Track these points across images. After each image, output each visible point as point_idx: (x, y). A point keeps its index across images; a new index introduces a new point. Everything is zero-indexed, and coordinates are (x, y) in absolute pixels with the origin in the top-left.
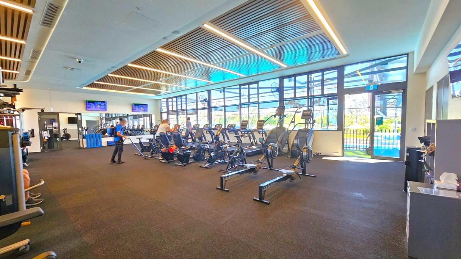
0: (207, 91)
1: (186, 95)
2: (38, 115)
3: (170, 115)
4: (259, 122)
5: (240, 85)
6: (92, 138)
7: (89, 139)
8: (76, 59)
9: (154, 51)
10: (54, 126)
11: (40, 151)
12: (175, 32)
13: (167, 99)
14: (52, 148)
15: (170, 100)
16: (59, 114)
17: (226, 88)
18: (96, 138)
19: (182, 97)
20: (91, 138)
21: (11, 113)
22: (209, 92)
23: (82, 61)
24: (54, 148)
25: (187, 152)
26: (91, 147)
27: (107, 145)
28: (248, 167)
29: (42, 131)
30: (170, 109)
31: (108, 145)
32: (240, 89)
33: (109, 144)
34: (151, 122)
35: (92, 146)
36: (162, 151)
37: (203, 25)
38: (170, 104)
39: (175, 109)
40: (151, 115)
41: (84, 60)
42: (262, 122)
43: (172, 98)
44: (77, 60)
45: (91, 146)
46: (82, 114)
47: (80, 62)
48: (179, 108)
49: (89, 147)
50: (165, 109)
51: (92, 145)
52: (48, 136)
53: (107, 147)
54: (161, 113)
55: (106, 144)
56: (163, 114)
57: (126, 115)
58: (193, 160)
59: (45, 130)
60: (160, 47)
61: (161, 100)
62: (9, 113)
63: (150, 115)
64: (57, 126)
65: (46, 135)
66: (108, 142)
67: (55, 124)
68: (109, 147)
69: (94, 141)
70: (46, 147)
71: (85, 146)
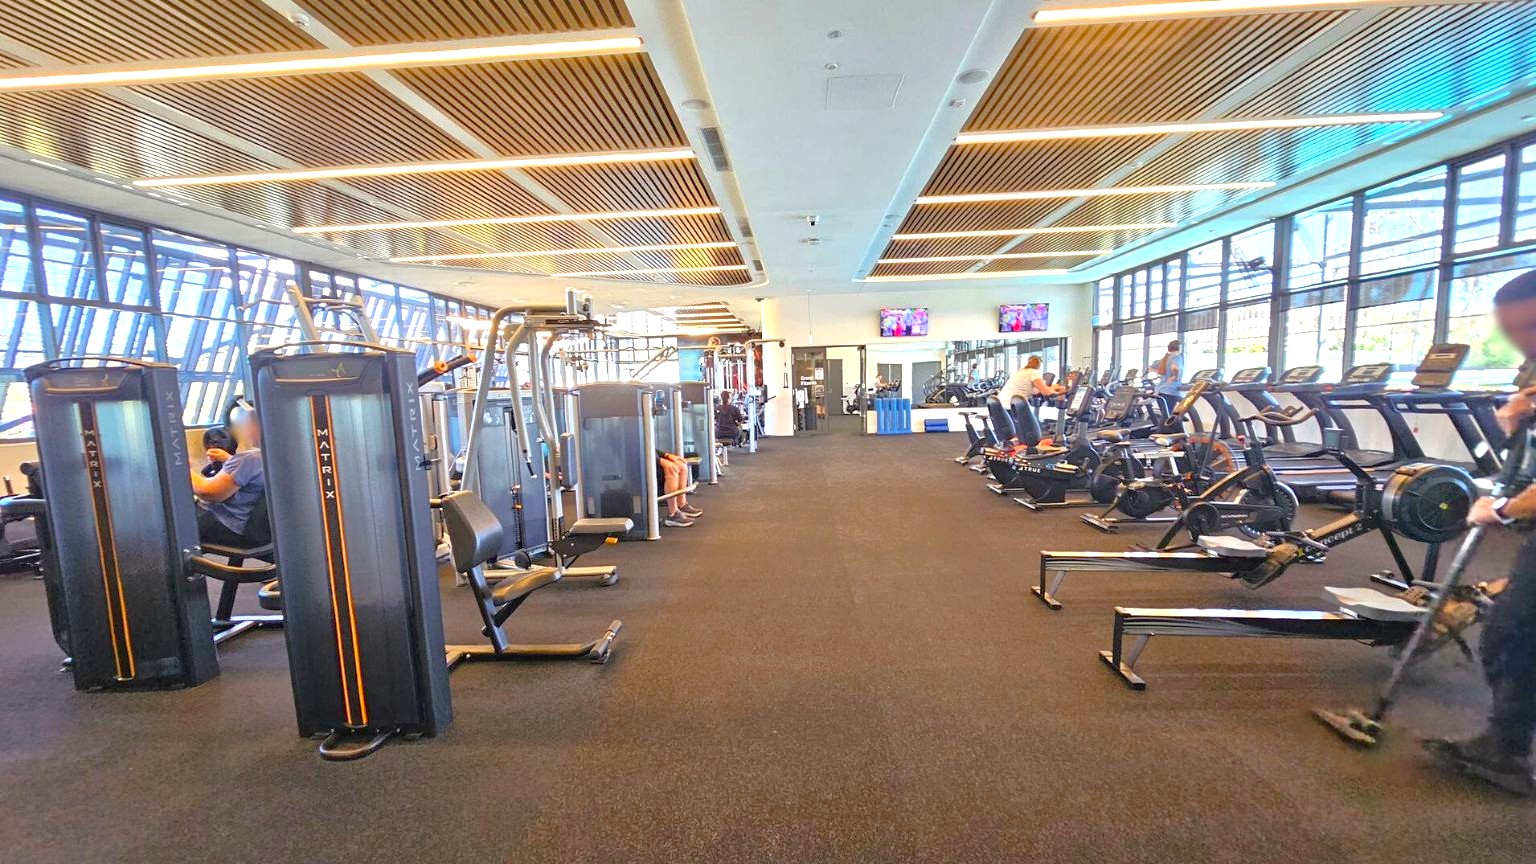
0: (1273, 225)
1: (1182, 255)
2: (793, 352)
3: (1123, 337)
4: (1433, 356)
5: (1454, 164)
6: (890, 409)
7: (882, 413)
8: (805, 218)
9: (952, 146)
10: (817, 378)
11: (792, 434)
12: (965, 78)
13: (1118, 277)
14: (812, 429)
15: (1127, 280)
16: (828, 349)
17: (1368, 193)
18: (896, 408)
19: (1171, 263)
20: (887, 408)
21: (736, 353)
22: (1284, 225)
23: (817, 220)
24: (816, 428)
25: (1059, 465)
26: (885, 434)
27: (924, 431)
28: (1213, 549)
29: (796, 390)
30: (1125, 314)
31: (927, 432)
32: (1452, 184)
33: (929, 428)
34: (1063, 365)
35: (889, 432)
36: (989, 456)
37: (1033, 17)
38: (1126, 291)
39: (1140, 311)
40: (1066, 339)
41: (822, 216)
42: (1452, 356)
43: (1133, 271)
44: (808, 219)
45: (887, 432)
46: (867, 347)
47: (813, 224)
48: (1156, 308)
49: (882, 432)
50: (1105, 318)
51: (888, 428)
52: (805, 402)
53: (924, 437)
54: (1096, 330)
55: (921, 428)
56: (1102, 333)
57: (1002, 343)
58: (1090, 496)
59: (801, 388)
60: (962, 130)
61: (1097, 283)
63: (1061, 339)
64: (822, 378)
65: (802, 397)
66: (927, 423)
67: (819, 374)
68: (930, 436)
69: (893, 417)
70: (804, 425)
71: (872, 428)
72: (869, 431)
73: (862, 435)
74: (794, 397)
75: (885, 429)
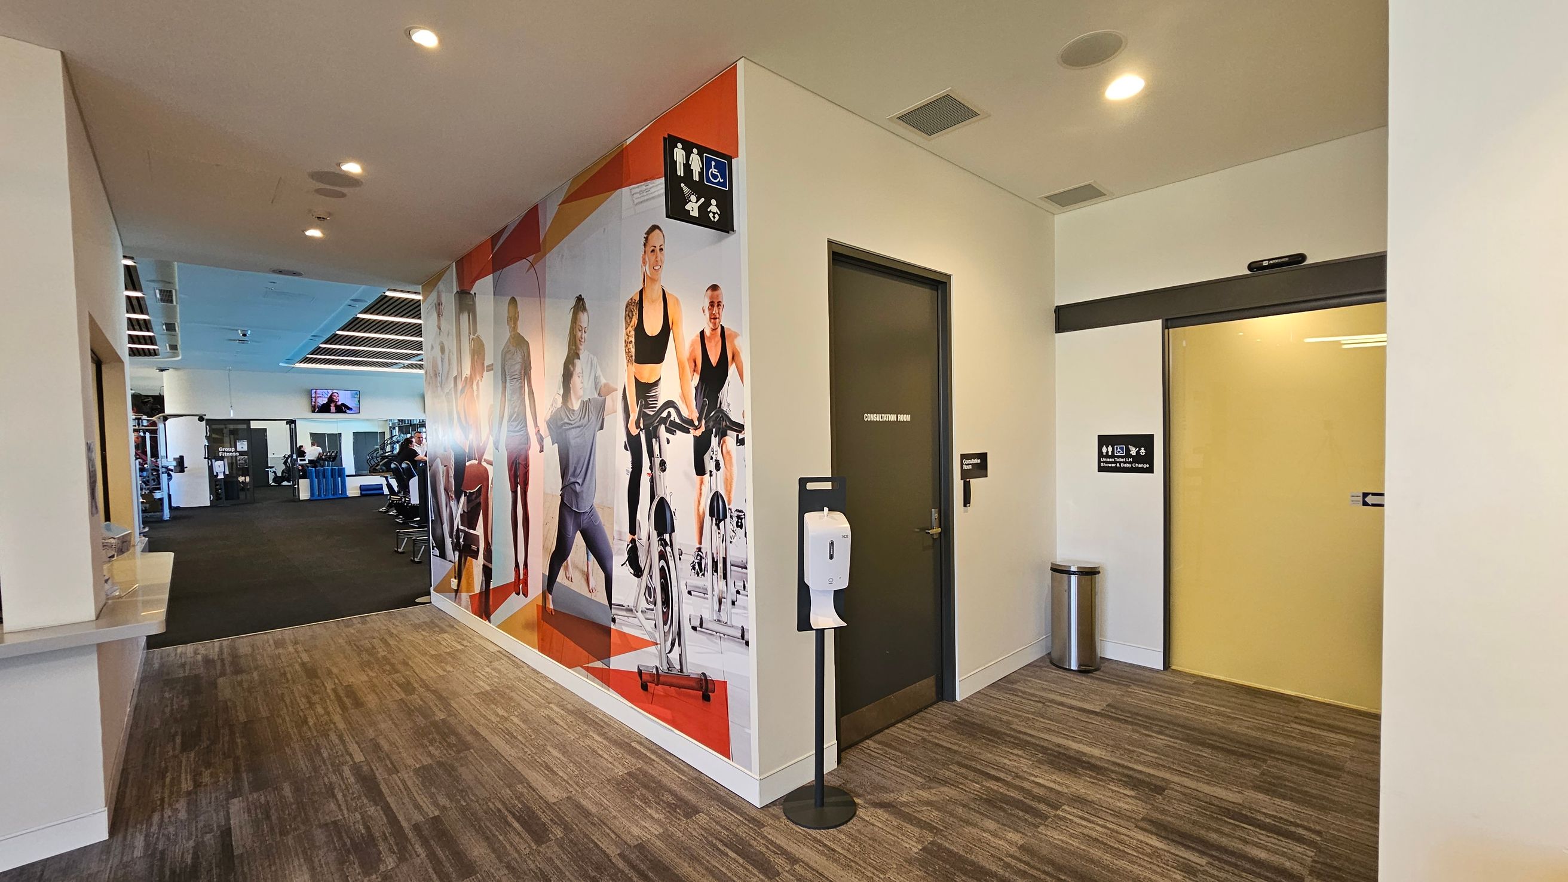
2: (206, 425)
6: (324, 477)
7: (316, 480)
9: (355, 317)
10: (239, 449)
11: (209, 505)
14: (233, 499)
16: (251, 421)
18: (332, 476)
20: (321, 477)
21: (143, 426)
23: (248, 332)
24: (238, 499)
26: (319, 498)
27: (359, 495)
29: (213, 460)
31: (362, 495)
33: (363, 492)
35: (323, 497)
41: (253, 331)
45: (321, 496)
46: (298, 422)
47: (244, 334)
49: (316, 497)
51: (322, 493)
52: (224, 472)
53: (359, 499)
55: (357, 493)
59: (219, 459)
62: (139, 425)
64: (245, 449)
65: (221, 468)
66: (362, 488)
67: (242, 445)
68: (363, 499)
69: (327, 484)
70: (223, 496)
71: (304, 494)
72: (302, 498)
73: (294, 501)
74: (211, 468)
75: (319, 495)
